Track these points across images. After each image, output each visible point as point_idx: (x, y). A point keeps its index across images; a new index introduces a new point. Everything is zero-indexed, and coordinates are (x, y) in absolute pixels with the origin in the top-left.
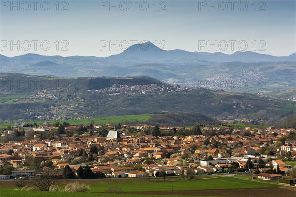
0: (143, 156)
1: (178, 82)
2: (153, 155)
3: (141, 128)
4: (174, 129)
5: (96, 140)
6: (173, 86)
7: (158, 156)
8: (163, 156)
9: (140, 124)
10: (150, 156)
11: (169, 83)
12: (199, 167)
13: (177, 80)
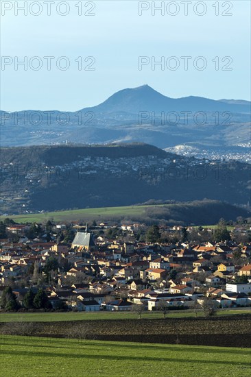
0: (130, 276)
1: (193, 151)
2: (147, 274)
3: (129, 228)
4: (184, 230)
5: (55, 248)
6: (184, 157)
7: (156, 276)
8: (164, 276)
9: (127, 222)
10: (141, 275)
11: (178, 154)
12: (224, 296)
13: (191, 148)
